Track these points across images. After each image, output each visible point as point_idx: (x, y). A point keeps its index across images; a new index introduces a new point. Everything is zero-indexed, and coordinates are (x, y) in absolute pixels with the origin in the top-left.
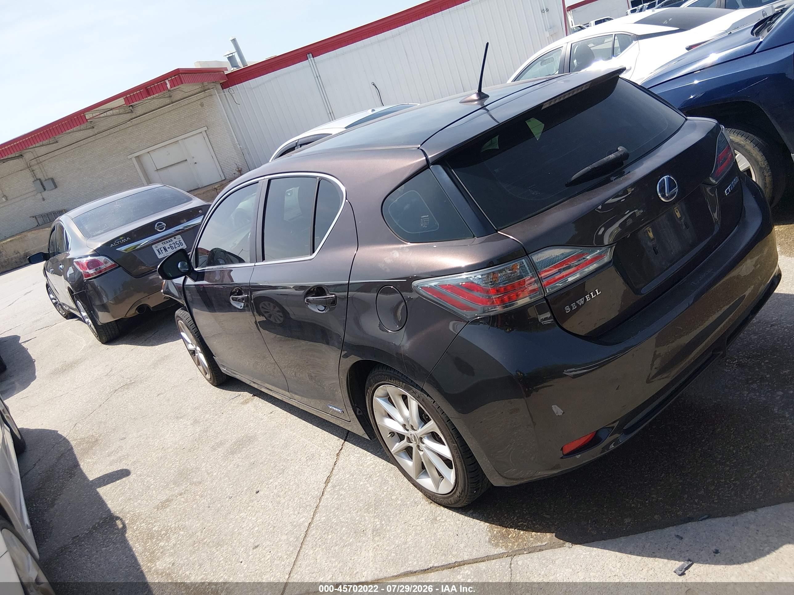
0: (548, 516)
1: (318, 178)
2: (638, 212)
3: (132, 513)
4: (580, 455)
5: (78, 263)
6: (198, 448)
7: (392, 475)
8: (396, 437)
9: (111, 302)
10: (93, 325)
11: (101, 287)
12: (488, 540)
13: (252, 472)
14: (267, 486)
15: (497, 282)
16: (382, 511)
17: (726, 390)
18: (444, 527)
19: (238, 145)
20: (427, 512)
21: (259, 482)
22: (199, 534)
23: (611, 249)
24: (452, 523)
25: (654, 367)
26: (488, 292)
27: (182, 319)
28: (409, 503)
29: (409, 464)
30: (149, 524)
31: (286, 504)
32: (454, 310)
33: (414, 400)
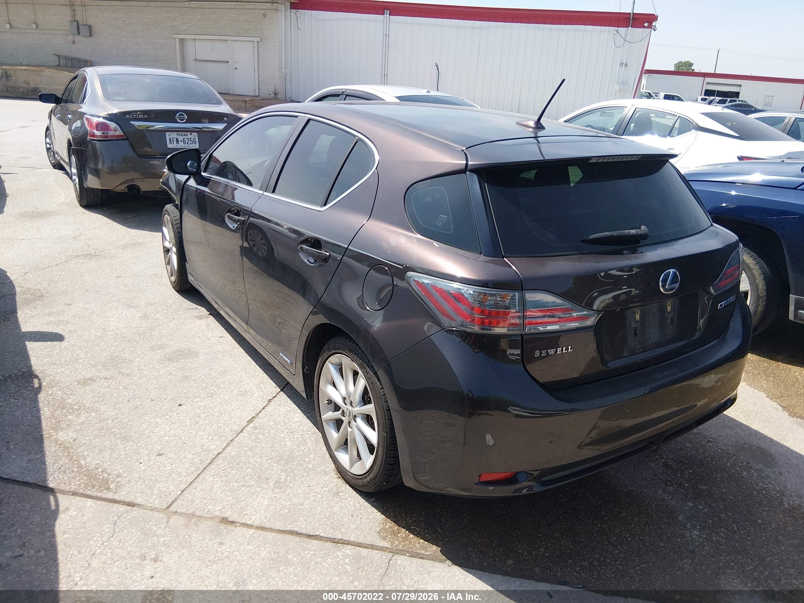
0: (441, 531)
1: (357, 138)
2: (634, 292)
3: (52, 378)
4: (492, 488)
5: (88, 119)
6: (138, 342)
7: (313, 439)
8: (332, 406)
9: (105, 170)
10: (79, 184)
11: (101, 151)
12: (378, 530)
13: (182, 385)
14: (191, 403)
15: (485, 304)
16: (291, 468)
17: (645, 482)
18: (343, 504)
19: (284, 69)
20: (332, 485)
21: (185, 397)
22: (110, 422)
23: (598, 315)
24: (352, 503)
25: (589, 437)
26: (472, 308)
27: (169, 215)
28: (319, 469)
29: (334, 435)
30: (65, 394)
31: (203, 426)
32: (436, 313)
33: (363, 379)
